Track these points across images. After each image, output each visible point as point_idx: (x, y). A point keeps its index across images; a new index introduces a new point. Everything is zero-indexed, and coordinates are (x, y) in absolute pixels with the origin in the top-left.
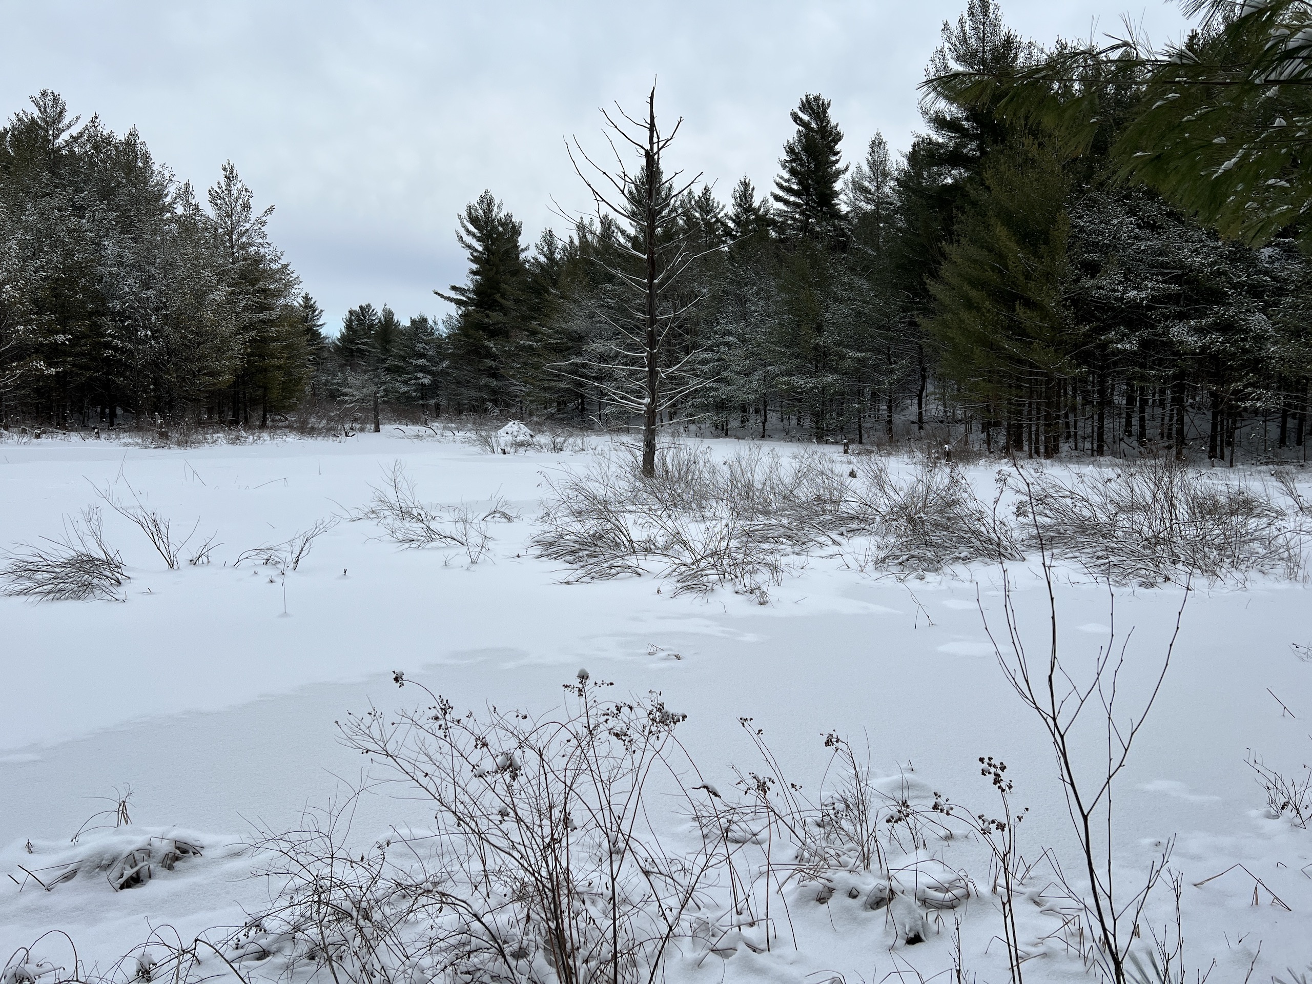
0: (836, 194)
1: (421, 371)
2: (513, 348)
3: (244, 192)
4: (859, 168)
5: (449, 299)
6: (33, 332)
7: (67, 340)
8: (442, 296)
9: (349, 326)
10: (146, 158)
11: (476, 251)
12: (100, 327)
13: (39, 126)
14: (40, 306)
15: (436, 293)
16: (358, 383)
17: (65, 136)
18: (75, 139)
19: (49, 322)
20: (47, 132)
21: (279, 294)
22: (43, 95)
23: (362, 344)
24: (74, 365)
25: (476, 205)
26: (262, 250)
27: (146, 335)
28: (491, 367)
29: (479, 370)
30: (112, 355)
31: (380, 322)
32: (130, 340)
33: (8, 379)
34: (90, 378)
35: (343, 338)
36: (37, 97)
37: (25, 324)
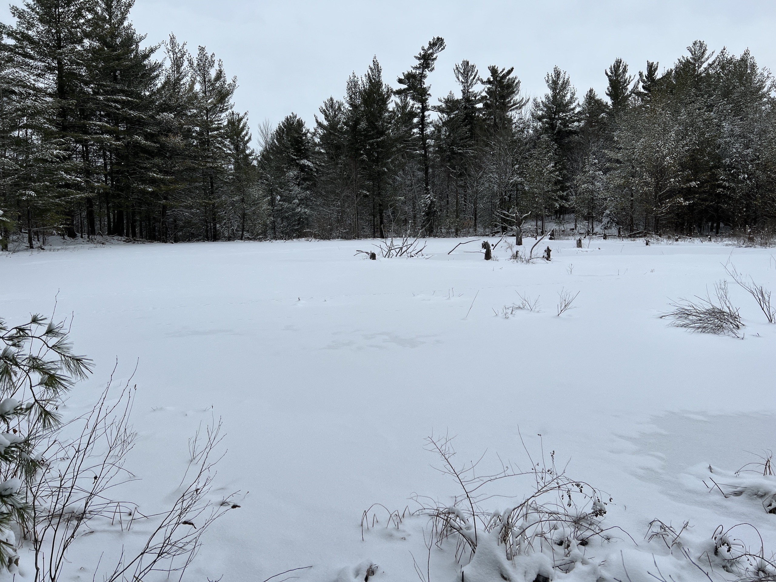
6: (679, 182)
7: (697, 184)
10: (753, 66)
12: (716, 175)
13: (691, 63)
14: (683, 166)
19: (688, 175)
20: (695, 65)
22: (694, 44)
24: (699, 199)
27: (744, 178)
30: (722, 191)
32: (734, 182)
33: (663, 209)
34: (708, 206)
36: (691, 46)
37: (675, 177)
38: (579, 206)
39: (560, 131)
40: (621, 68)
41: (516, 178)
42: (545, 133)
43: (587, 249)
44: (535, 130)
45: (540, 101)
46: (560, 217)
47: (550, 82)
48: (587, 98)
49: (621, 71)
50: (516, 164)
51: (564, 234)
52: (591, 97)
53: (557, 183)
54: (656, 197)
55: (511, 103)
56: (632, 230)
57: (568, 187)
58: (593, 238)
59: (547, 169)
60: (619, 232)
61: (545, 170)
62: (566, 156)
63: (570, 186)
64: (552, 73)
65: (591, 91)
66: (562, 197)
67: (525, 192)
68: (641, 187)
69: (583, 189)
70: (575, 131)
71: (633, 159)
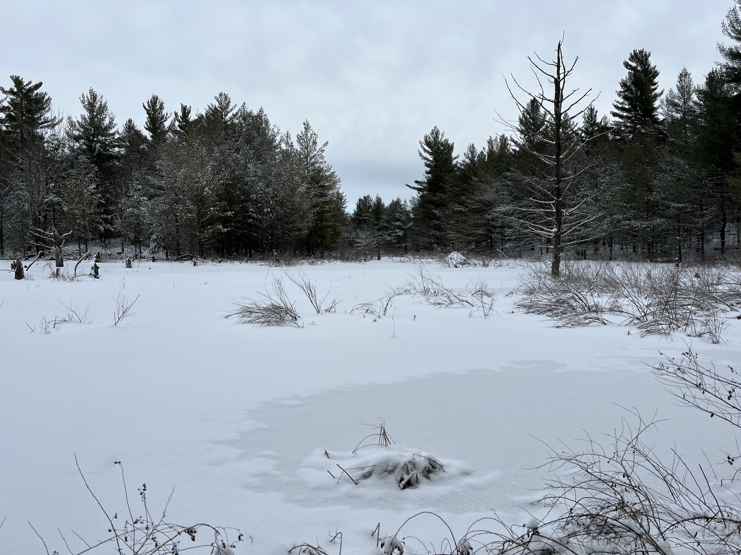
0: (655, 109)
1: (398, 229)
2: (450, 213)
3: (313, 136)
4: (671, 91)
5: (414, 188)
6: (217, 210)
7: (232, 214)
8: (410, 187)
9: (359, 207)
10: (267, 122)
11: (429, 160)
12: (247, 208)
13: (218, 111)
14: (220, 198)
15: (407, 185)
16: (364, 236)
17: (230, 115)
18: (234, 115)
19: (224, 206)
20: (222, 113)
21: (330, 188)
22: (220, 95)
23: (365, 216)
24: (235, 227)
25: (430, 135)
26: (322, 166)
27: (267, 211)
28: (436, 225)
29: (430, 226)
30: (252, 222)
31: (375, 204)
32: (260, 214)
33: (206, 235)
34: (242, 234)
35: (356, 214)
36: (218, 97)
37: (214, 206)
38: (125, 230)
39: (100, 154)
40: (157, 104)
41: (51, 197)
42: (83, 154)
43: (138, 269)
44: (72, 149)
45: (76, 121)
46: (105, 241)
47: (86, 103)
48: (127, 128)
49: (158, 107)
50: (50, 183)
51: (111, 258)
52: (130, 127)
53: (100, 205)
54: (198, 223)
55: (41, 119)
56: (179, 254)
57: (112, 212)
58: (142, 261)
59: (88, 190)
60: (167, 256)
61: (86, 191)
62: (108, 180)
63: (115, 210)
64: (87, 94)
65: (130, 121)
66: (106, 221)
67: (63, 213)
68: (185, 213)
69: (129, 213)
70: (116, 156)
71: (176, 188)
